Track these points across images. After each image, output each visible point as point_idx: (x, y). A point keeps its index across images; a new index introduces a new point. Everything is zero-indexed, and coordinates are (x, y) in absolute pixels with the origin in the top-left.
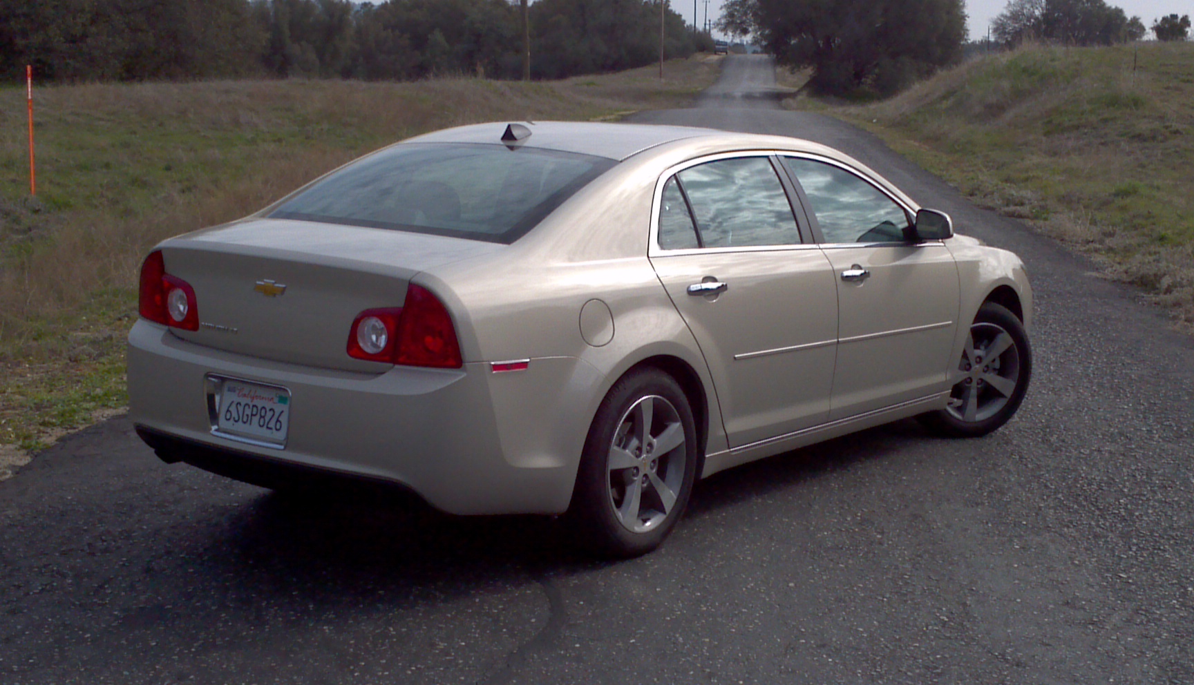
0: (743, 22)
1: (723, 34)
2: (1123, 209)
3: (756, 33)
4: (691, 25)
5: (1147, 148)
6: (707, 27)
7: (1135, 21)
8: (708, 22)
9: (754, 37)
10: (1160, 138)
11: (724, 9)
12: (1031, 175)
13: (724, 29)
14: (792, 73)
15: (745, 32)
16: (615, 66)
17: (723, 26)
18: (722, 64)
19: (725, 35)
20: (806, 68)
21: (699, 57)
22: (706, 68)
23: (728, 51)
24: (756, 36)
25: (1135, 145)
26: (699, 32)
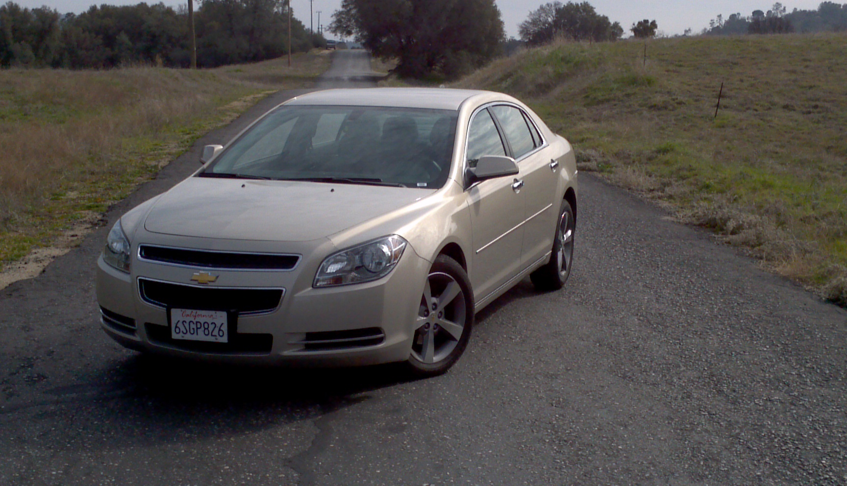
0: (348, 26)
1: (334, 34)
2: (667, 163)
3: (358, 33)
4: (309, 29)
5: (663, 115)
6: (320, 30)
7: (616, 25)
8: (320, 27)
9: (356, 37)
10: (671, 108)
11: (334, 17)
12: (585, 137)
13: (334, 31)
14: (383, 62)
15: (349, 33)
16: (255, 58)
17: (334, 29)
18: (332, 56)
19: (336, 35)
20: (394, 59)
21: (315, 51)
22: (321, 60)
23: (336, 47)
24: (357, 36)
25: (654, 112)
26: (315, 33)
